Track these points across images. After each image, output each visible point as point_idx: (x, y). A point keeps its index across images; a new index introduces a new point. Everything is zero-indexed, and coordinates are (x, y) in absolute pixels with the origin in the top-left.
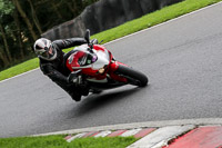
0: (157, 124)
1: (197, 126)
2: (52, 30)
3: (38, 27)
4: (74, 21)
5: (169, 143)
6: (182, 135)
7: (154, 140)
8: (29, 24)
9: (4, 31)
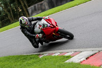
0: (81, 50)
1: (99, 51)
2: (33, 6)
3: (26, 5)
4: (43, 2)
5: (87, 59)
6: (93, 55)
7: (80, 57)
8: (22, 3)
9: (11, 6)
